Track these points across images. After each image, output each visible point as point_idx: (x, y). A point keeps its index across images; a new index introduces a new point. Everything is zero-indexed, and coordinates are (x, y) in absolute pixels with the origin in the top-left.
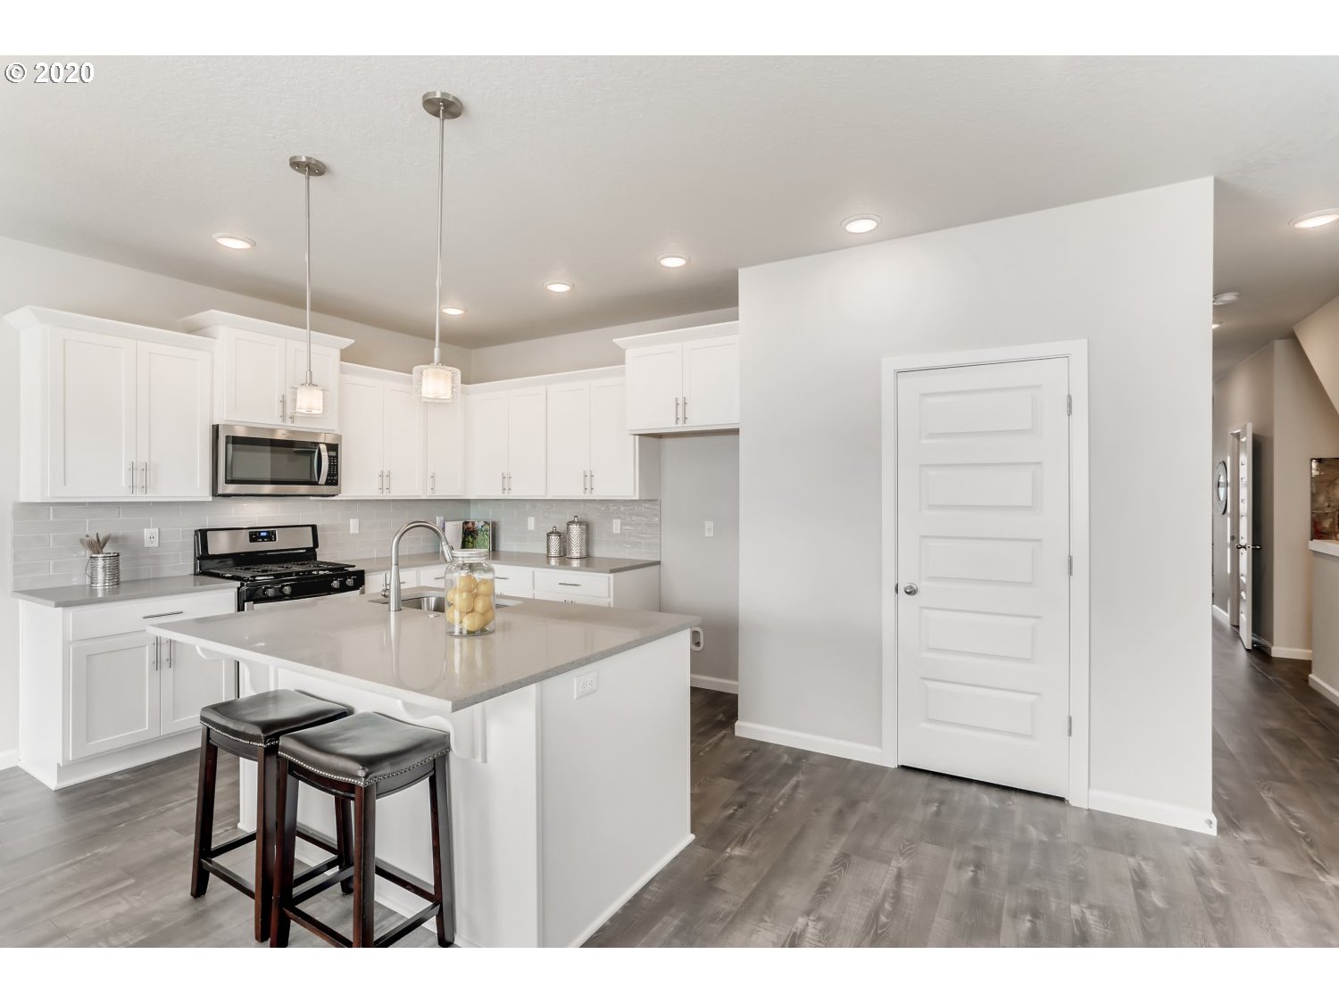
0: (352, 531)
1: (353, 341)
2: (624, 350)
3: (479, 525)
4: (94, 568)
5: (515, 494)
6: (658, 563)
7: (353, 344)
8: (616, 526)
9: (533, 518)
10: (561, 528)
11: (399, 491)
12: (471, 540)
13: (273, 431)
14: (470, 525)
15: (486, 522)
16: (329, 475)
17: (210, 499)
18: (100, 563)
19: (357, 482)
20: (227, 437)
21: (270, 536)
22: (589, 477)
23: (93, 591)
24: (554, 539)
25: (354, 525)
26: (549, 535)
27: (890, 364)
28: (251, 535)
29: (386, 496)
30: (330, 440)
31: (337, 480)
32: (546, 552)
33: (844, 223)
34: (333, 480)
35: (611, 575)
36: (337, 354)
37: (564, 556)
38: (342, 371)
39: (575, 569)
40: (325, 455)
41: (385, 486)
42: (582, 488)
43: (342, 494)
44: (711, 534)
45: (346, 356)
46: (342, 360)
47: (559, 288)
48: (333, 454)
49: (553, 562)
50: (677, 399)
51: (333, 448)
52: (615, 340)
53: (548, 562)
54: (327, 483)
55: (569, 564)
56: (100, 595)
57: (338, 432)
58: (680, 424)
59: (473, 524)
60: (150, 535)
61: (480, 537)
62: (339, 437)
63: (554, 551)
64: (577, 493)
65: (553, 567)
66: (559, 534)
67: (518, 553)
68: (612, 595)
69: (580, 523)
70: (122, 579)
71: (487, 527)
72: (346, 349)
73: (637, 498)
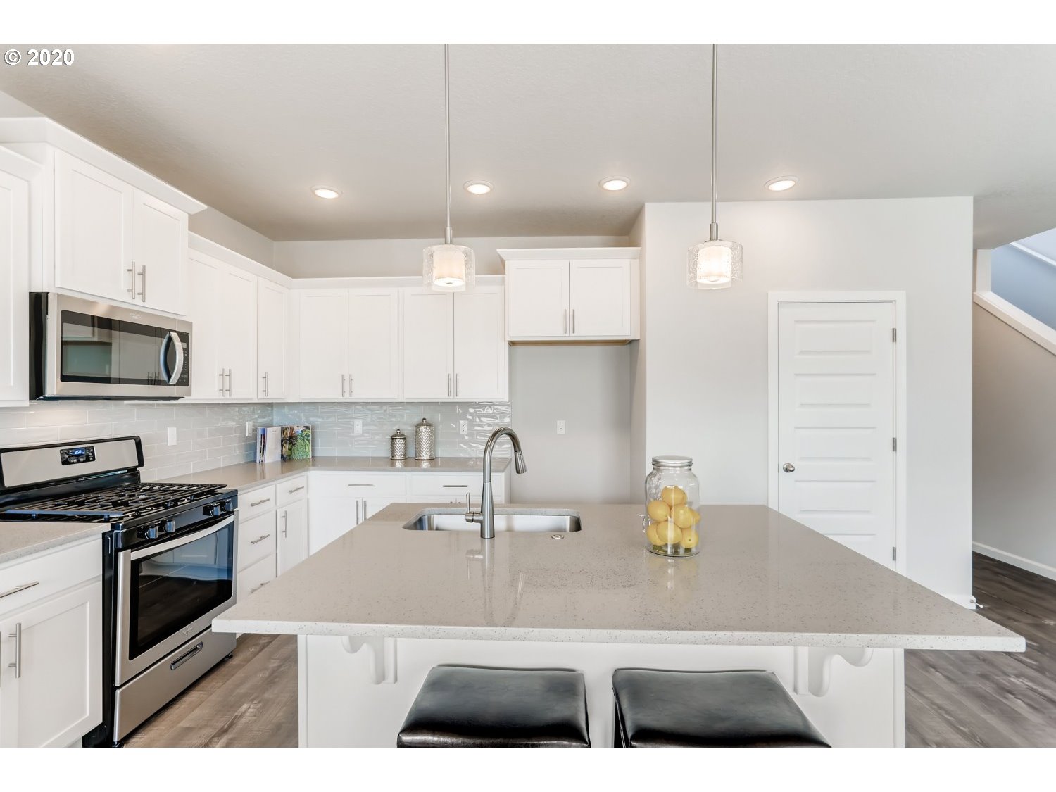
2: (506, 261)
3: (298, 430)
5: (357, 397)
8: (463, 427)
9: (362, 421)
10: (408, 430)
14: (289, 430)
15: (305, 427)
17: (28, 404)
21: (89, 457)
22: (453, 380)
24: (399, 442)
25: (171, 433)
26: (393, 438)
27: (775, 296)
28: (63, 454)
29: (228, 399)
31: (187, 379)
32: (389, 455)
33: (768, 184)
34: (184, 381)
36: (185, 218)
38: (191, 243)
39: (424, 470)
40: (179, 347)
41: (227, 388)
42: (445, 392)
43: (193, 397)
44: (563, 432)
46: (190, 228)
47: (480, 190)
48: (184, 346)
49: (398, 465)
52: (498, 250)
53: (393, 465)
54: (178, 384)
55: (420, 466)
58: (568, 333)
59: (292, 429)
61: (300, 443)
62: (191, 326)
63: (399, 454)
65: (398, 470)
66: (404, 437)
67: (340, 458)
69: (429, 425)
71: (306, 431)
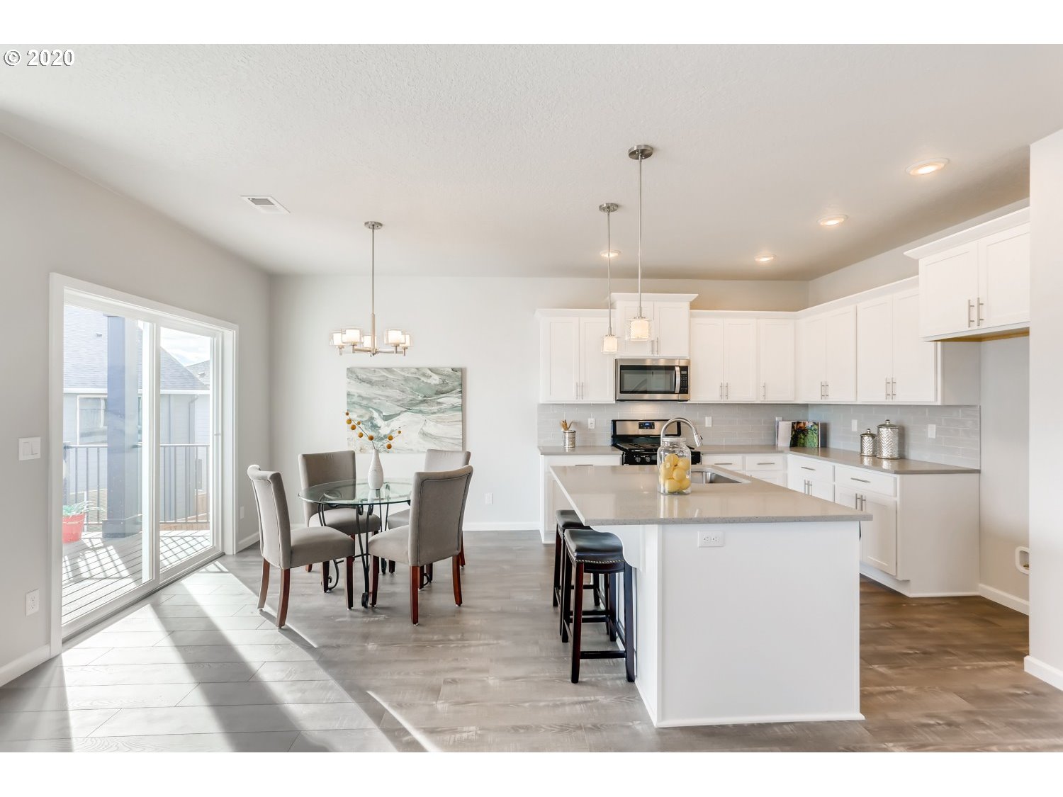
0: (707, 425)
1: (697, 295)
2: (917, 261)
3: (809, 425)
4: (565, 437)
5: (832, 400)
6: (979, 472)
7: (697, 297)
8: (932, 431)
9: (856, 421)
10: (874, 430)
11: (737, 397)
12: (803, 437)
13: (644, 360)
14: (802, 425)
15: (814, 423)
16: (681, 387)
17: (614, 402)
18: (567, 435)
19: (702, 391)
20: (621, 366)
21: (651, 426)
22: (891, 383)
23: (565, 450)
24: (867, 439)
25: (708, 422)
26: (864, 435)
28: (640, 424)
29: (724, 401)
30: (683, 364)
31: (687, 390)
32: (859, 451)
34: (684, 389)
35: (898, 476)
36: (687, 305)
37: (876, 455)
38: (691, 316)
40: (678, 374)
41: (725, 394)
42: (884, 394)
43: (693, 399)
45: (693, 306)
46: (691, 309)
47: (832, 223)
48: (684, 373)
49: (866, 461)
50: (969, 301)
51: (684, 369)
52: (905, 253)
53: (862, 461)
54: (681, 392)
55: (881, 465)
56: (567, 451)
57: (688, 358)
58: (974, 326)
59: (804, 424)
60: (591, 421)
61: (810, 435)
62: (689, 361)
63: (868, 449)
64: (880, 398)
65: (867, 466)
66: (873, 436)
67: (844, 452)
68: (898, 494)
69: (891, 426)
70: (576, 445)
71: (816, 427)
72: (694, 300)
73: (939, 403)
